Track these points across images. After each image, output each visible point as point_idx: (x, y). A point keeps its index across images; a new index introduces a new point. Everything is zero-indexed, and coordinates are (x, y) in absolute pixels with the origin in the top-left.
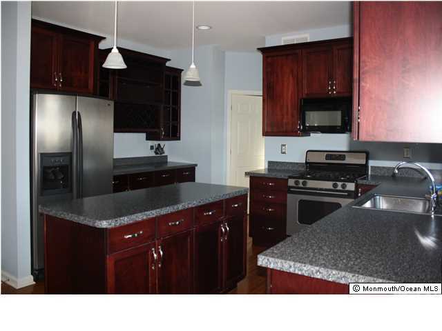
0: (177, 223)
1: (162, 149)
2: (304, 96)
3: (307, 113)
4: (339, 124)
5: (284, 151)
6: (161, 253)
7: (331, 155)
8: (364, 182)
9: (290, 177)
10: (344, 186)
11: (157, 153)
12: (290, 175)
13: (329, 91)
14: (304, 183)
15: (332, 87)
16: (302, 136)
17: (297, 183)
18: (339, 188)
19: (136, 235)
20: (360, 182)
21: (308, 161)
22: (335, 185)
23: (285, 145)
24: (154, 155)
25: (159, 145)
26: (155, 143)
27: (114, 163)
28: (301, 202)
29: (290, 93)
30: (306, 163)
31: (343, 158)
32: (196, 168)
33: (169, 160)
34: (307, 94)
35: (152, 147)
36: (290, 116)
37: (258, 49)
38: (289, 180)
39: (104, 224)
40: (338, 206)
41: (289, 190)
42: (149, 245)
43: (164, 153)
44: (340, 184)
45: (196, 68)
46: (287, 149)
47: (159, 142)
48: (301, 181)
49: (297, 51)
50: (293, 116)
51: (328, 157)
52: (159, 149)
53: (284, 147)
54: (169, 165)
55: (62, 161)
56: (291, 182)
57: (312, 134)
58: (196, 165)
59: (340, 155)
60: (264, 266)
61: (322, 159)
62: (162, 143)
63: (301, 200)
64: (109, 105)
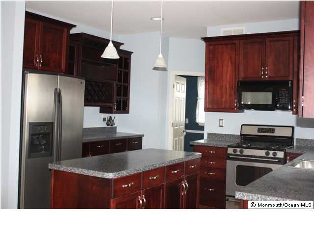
0: (155, 178)
1: (113, 121)
2: (240, 80)
3: (243, 93)
4: (270, 102)
5: (221, 124)
6: (145, 200)
7: (261, 128)
8: (291, 151)
9: (229, 146)
10: (275, 154)
11: (108, 125)
12: (229, 144)
13: (262, 75)
14: (241, 152)
15: (264, 72)
16: (238, 112)
17: (235, 151)
18: (271, 155)
19: (130, 185)
20: (288, 151)
21: (242, 133)
22: (267, 154)
23: (222, 120)
24: (106, 126)
25: (111, 117)
26: (107, 116)
27: (83, 132)
28: (238, 167)
29: (228, 76)
30: (241, 135)
31: (273, 131)
32: (143, 138)
33: (118, 130)
34: (243, 78)
35: (104, 120)
36: (228, 96)
37: (202, 38)
38: (229, 148)
39: (110, 176)
40: (270, 170)
41: (228, 157)
42: (137, 193)
43: (114, 124)
44: (271, 152)
45: (163, 57)
46: (224, 123)
47: (110, 115)
48: (238, 150)
49: (235, 41)
50: (230, 96)
51: (260, 130)
52: (110, 121)
53: (221, 121)
54: (118, 135)
55: (45, 129)
56: (230, 151)
57: (245, 111)
58: (143, 135)
59: (270, 129)
60: (240, 198)
61: (254, 132)
62: (113, 116)
63: (238, 166)
64: (81, 83)
